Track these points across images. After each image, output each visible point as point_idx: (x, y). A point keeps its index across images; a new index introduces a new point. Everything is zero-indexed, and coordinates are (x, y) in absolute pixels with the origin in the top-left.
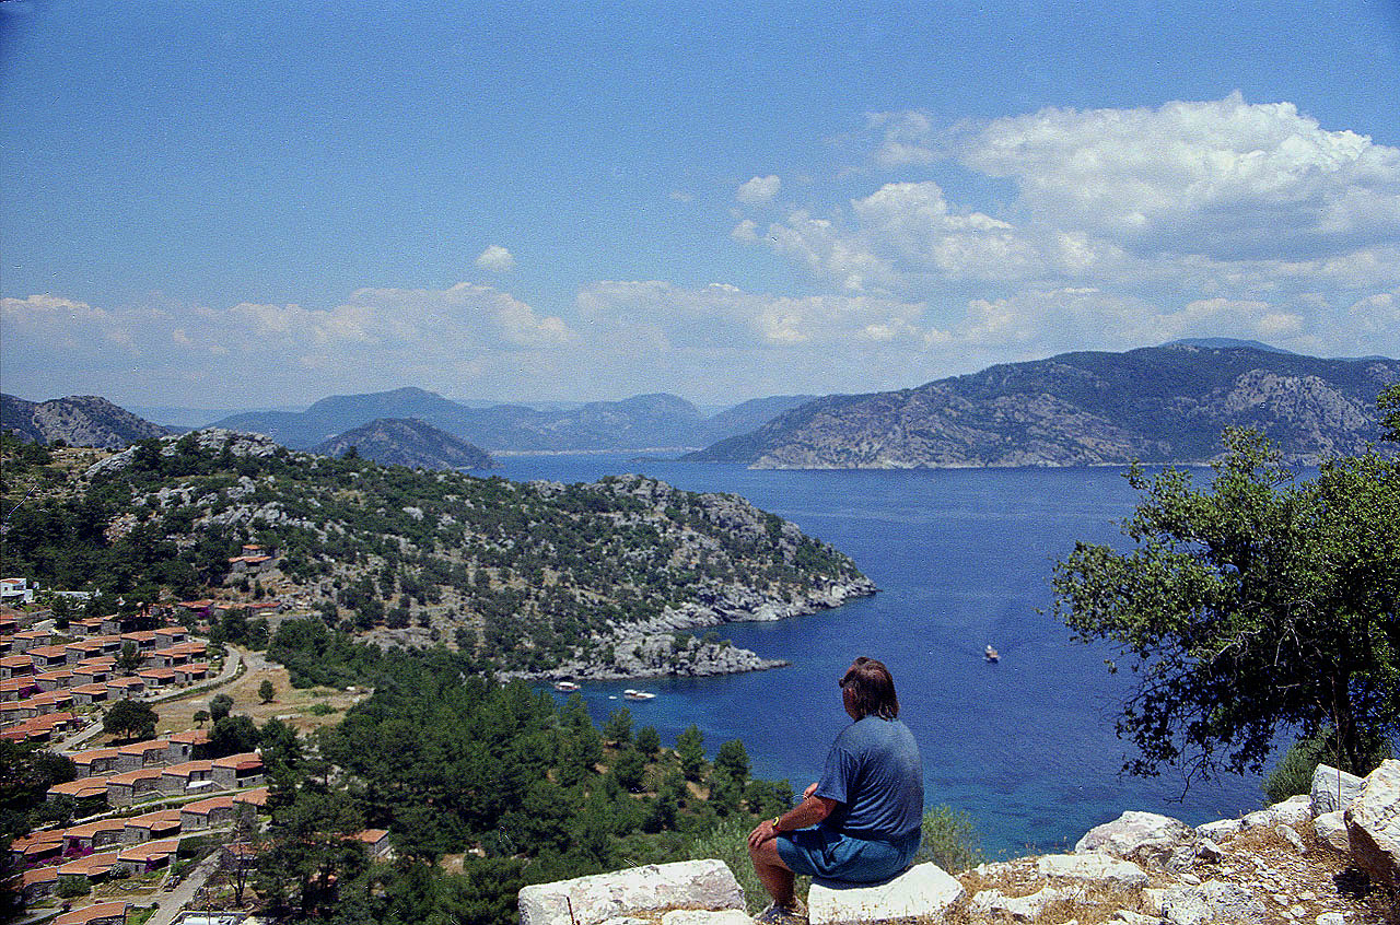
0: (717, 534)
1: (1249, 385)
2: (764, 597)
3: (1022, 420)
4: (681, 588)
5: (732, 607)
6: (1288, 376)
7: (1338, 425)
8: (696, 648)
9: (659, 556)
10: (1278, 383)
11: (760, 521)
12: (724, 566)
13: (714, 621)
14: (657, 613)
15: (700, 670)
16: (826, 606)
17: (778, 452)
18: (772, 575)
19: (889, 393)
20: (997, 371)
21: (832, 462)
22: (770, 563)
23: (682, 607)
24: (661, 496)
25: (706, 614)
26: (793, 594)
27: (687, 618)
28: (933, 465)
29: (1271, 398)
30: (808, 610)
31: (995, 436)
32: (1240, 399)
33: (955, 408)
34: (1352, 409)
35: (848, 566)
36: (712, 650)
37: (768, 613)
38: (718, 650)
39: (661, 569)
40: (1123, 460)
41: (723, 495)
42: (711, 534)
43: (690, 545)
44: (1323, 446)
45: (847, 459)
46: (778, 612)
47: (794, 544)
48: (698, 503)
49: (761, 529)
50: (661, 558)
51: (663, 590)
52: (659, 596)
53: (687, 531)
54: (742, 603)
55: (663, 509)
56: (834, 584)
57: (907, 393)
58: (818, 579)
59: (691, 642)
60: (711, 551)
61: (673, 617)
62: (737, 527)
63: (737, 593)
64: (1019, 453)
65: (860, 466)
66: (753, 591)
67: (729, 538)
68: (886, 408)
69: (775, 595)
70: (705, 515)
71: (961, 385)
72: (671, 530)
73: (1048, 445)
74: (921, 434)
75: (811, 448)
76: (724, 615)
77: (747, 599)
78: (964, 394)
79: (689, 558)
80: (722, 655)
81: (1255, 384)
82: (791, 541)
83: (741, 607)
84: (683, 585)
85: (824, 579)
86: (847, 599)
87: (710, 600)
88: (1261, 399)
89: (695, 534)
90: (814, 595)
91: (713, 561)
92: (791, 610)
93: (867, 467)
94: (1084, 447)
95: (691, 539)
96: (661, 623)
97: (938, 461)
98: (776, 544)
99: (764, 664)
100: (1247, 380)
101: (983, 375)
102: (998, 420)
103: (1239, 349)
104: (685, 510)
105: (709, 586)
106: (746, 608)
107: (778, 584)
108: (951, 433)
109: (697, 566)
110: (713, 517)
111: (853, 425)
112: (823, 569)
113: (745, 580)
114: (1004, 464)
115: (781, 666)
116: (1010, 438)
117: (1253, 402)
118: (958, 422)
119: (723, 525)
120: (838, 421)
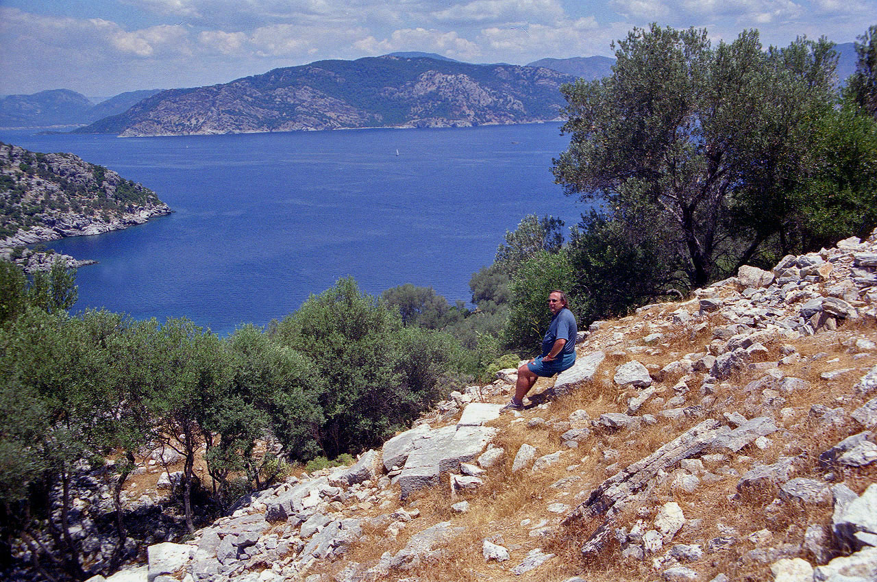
0: (58, 180)
1: (427, 79)
2: (90, 219)
3: (292, 102)
4: (32, 217)
5: (68, 228)
6: (449, 74)
7: (477, 103)
8: (29, 256)
9: (14, 196)
10: (443, 78)
11: (89, 170)
12: (62, 201)
13: (55, 236)
14: (12, 234)
15: (31, 270)
16: (135, 223)
17: (137, 126)
18: (96, 206)
19: (208, 87)
20: (277, 72)
21: (173, 131)
22: (96, 198)
23: (32, 229)
24: (15, 156)
25: (49, 233)
26: (111, 217)
27: (36, 236)
28: (237, 132)
29: (439, 87)
30: (122, 226)
31: (276, 113)
32: (422, 88)
33: (251, 96)
34: (484, 93)
35: (152, 197)
36: (40, 257)
37: (93, 230)
38: (44, 257)
39: (16, 205)
40: (355, 126)
41: (61, 154)
42: (54, 180)
43: (37, 189)
44: (469, 115)
45: (183, 129)
46: (100, 228)
47: (114, 185)
48: (44, 160)
49: (91, 176)
50: (16, 197)
51: (17, 218)
52: (15, 223)
53: (37, 179)
54: (75, 224)
55: (18, 164)
56: (142, 209)
57: (219, 87)
58: (131, 206)
59: (25, 253)
60: (53, 192)
61: (25, 236)
62: (73, 175)
63: (71, 218)
64: (291, 123)
65: (191, 133)
66: (81, 217)
67: (67, 183)
68: (207, 96)
69: (98, 218)
70: (50, 168)
71: (254, 81)
72: (23, 179)
73: (308, 117)
74: (229, 112)
75: (159, 123)
76: (62, 233)
77: (79, 222)
78: (257, 87)
79: (36, 196)
80: (48, 259)
81: (430, 79)
82: (111, 183)
83: (74, 227)
84: (32, 214)
85: (135, 206)
86: (150, 218)
87: (51, 224)
88: (434, 88)
89: (42, 180)
90: (127, 217)
91: (54, 198)
92: (110, 227)
93: (195, 134)
94: (330, 118)
95: (39, 184)
96: (15, 240)
97: (241, 129)
98: (100, 185)
99: (78, 263)
100: (425, 77)
101: (268, 75)
102: (278, 103)
103: (422, 58)
104: (35, 165)
105: (51, 215)
106: (77, 227)
107: (101, 211)
108: (248, 111)
109: (42, 201)
110: (55, 169)
111: (186, 108)
112: (135, 199)
113: (77, 209)
114: (282, 130)
115: (90, 264)
116: (285, 114)
117: (429, 90)
118: (252, 104)
119: (62, 174)
120: (175, 105)
